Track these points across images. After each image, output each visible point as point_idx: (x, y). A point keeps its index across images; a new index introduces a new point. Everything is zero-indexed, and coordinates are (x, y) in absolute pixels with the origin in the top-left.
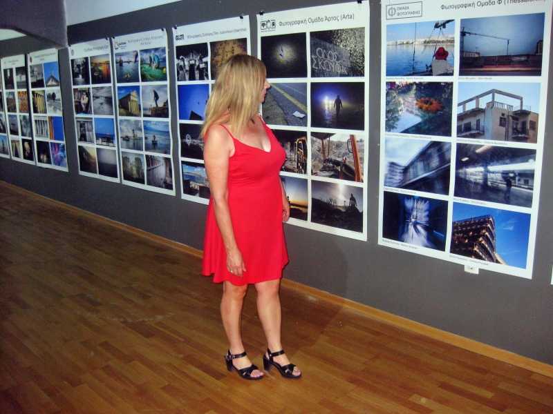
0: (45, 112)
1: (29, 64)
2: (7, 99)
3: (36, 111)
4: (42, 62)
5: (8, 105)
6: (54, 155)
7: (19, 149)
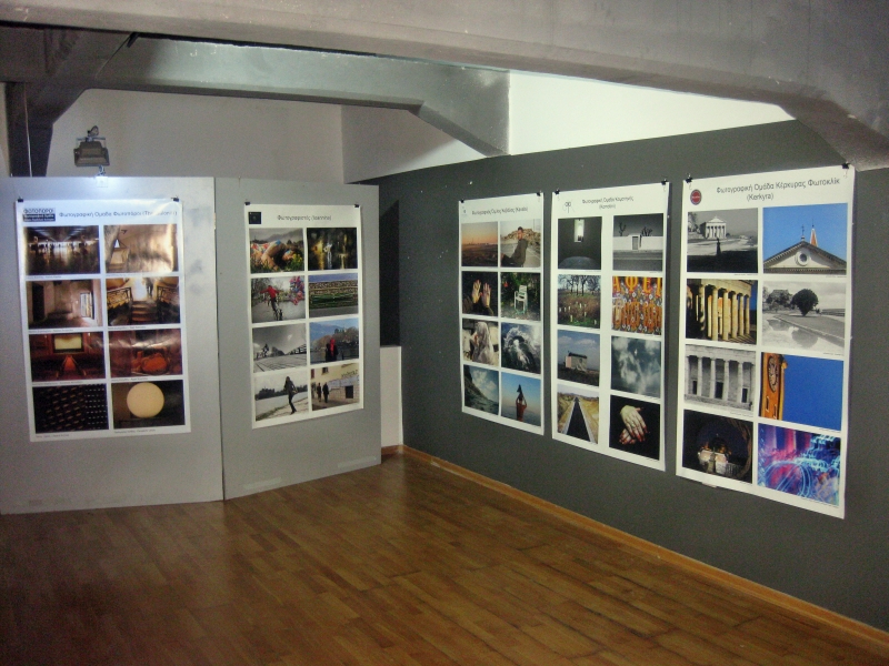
0: (752, 338)
3: (696, 329)
4: (760, 205)
6: (769, 459)
7: (596, 421)
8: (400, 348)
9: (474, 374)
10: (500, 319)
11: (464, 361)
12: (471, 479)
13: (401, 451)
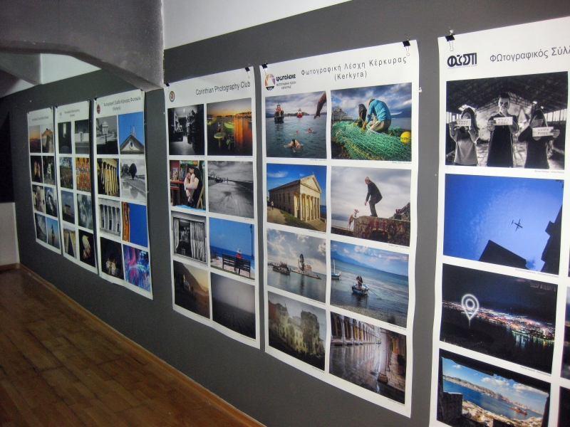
0: (118, 195)
1: (96, 115)
2: (61, 167)
3: (102, 191)
4: (117, 113)
5: (61, 176)
6: (128, 266)
7: (75, 245)
8: (14, 204)
9: (38, 217)
10: (44, 185)
11: (35, 211)
12: (41, 283)
13: (18, 267)
